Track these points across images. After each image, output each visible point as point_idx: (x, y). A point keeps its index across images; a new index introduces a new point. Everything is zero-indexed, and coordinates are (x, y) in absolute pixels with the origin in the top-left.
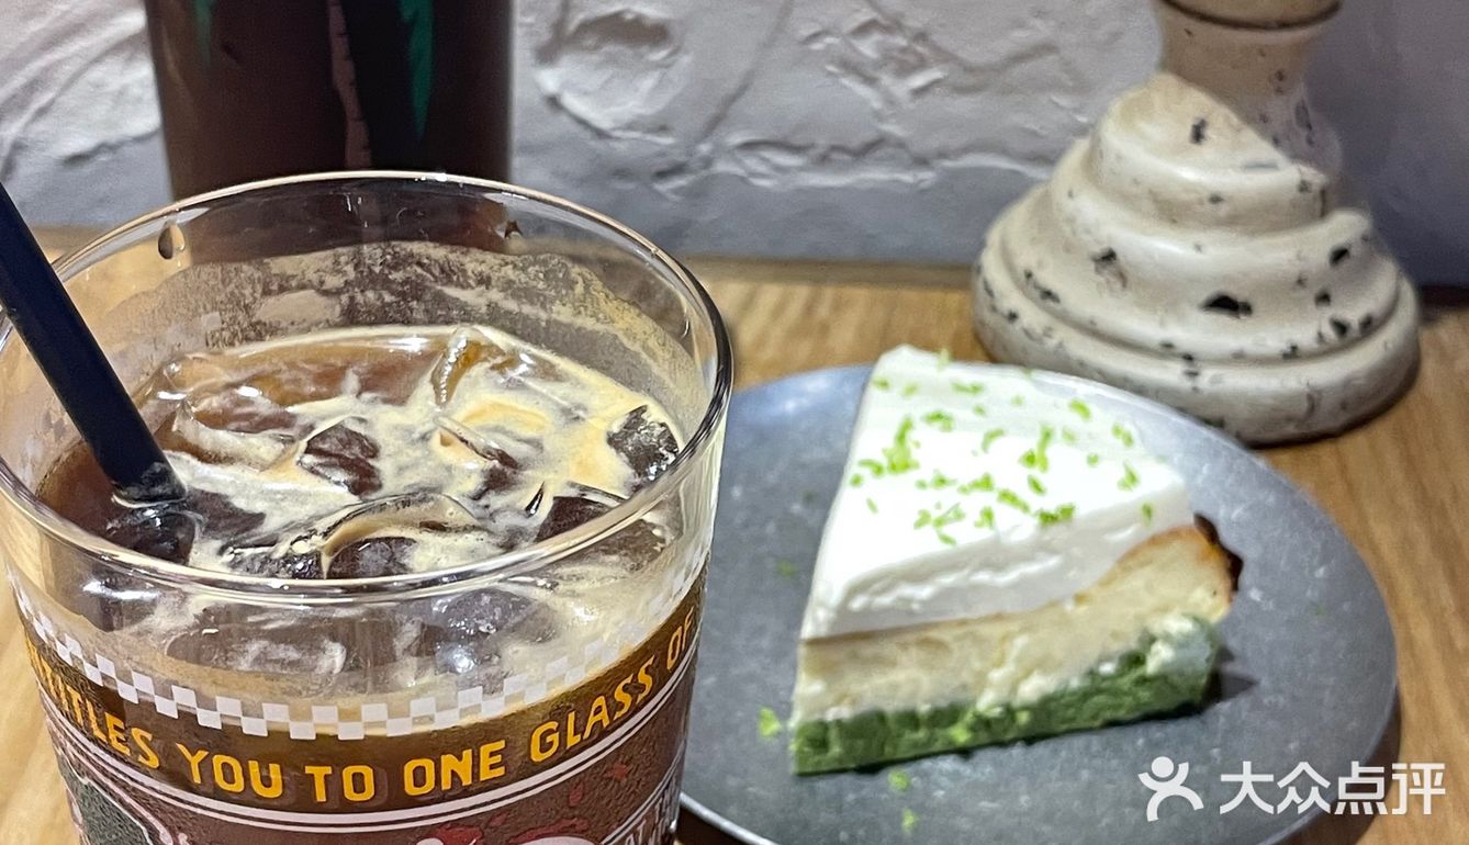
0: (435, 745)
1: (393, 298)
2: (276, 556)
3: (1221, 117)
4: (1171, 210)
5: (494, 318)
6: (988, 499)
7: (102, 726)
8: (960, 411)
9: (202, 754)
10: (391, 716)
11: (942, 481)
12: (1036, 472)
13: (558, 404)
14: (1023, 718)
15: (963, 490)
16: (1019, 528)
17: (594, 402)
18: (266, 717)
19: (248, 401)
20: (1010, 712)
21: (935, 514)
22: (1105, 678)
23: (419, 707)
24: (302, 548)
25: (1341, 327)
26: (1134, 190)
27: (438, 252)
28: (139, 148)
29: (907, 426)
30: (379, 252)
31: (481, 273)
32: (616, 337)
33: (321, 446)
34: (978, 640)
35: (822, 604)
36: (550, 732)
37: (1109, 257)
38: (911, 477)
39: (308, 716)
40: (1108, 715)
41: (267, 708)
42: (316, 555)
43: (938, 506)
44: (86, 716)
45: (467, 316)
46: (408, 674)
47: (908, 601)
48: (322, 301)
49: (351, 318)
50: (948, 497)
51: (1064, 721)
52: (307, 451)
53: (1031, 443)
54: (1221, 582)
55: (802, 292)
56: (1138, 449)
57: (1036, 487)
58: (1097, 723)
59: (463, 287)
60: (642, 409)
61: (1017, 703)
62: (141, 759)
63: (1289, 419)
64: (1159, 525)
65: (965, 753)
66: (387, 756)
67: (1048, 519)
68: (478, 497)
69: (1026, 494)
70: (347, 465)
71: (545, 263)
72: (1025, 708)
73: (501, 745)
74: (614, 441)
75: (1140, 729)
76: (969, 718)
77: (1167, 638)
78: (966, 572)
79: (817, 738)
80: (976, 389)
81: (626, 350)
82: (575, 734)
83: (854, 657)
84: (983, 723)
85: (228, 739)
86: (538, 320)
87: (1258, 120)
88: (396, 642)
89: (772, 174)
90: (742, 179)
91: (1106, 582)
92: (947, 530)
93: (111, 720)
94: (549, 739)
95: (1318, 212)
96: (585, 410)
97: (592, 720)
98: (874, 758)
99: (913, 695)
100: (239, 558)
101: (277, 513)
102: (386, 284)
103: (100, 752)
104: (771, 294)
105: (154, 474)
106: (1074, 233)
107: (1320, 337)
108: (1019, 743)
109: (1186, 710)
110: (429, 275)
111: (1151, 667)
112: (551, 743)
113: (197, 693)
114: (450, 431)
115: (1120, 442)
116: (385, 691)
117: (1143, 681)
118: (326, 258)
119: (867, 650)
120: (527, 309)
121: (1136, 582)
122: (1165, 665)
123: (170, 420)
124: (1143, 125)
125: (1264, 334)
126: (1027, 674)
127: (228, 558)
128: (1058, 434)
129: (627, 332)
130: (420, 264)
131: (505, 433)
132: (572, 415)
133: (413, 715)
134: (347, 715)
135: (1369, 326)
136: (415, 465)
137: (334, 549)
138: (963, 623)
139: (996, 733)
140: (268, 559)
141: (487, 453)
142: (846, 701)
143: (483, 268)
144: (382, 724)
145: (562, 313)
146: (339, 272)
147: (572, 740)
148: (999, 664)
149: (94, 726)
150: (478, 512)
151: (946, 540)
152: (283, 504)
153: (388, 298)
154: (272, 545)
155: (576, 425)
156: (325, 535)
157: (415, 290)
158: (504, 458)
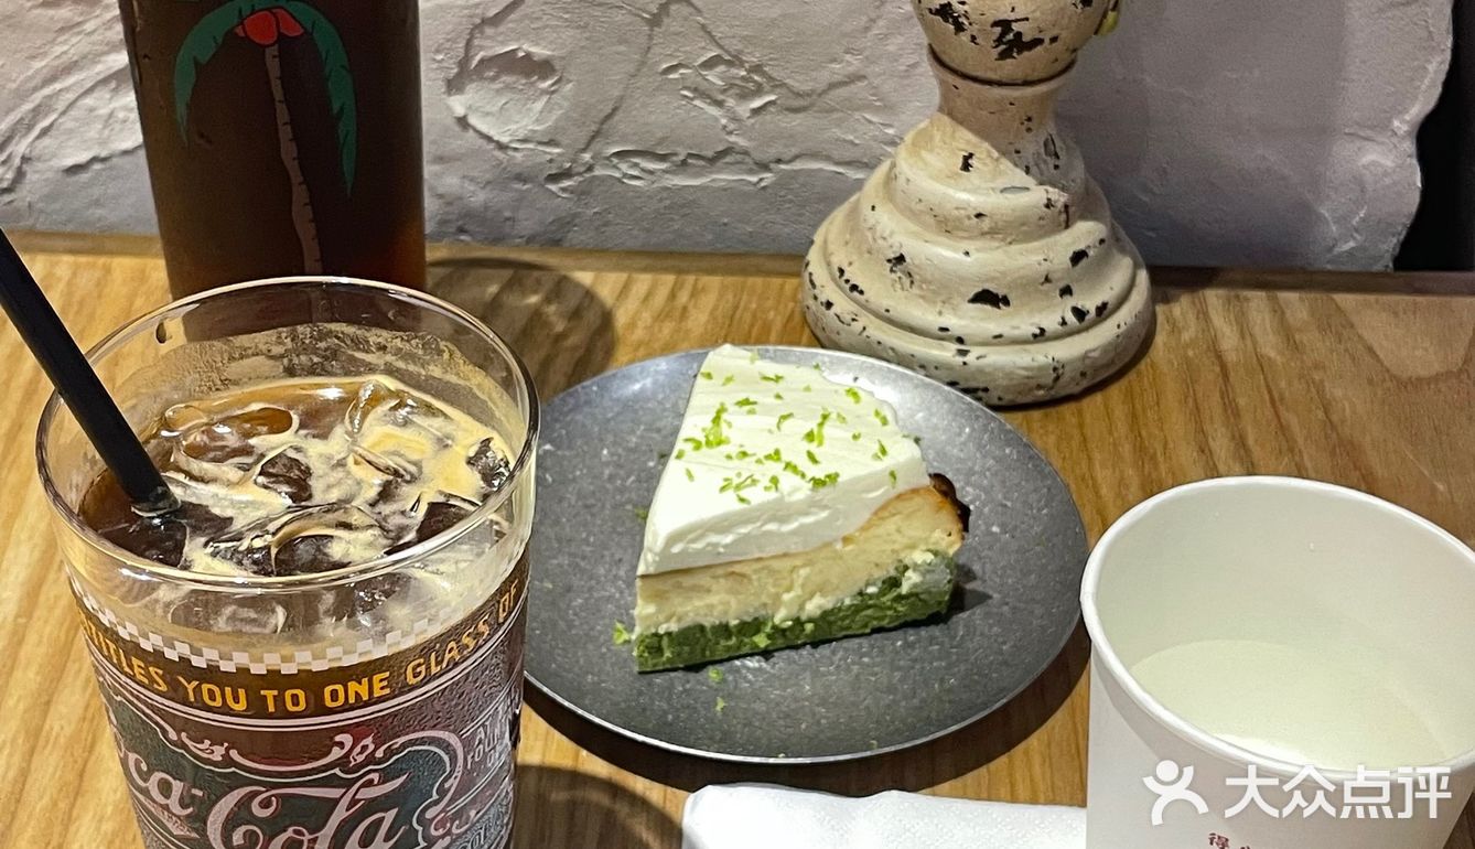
0: (343, 675)
1: (320, 360)
2: (241, 549)
3: (983, 151)
4: (946, 225)
5: (390, 371)
6: (775, 468)
7: (131, 666)
8: (764, 398)
9: (195, 683)
10: (314, 659)
11: (744, 454)
12: (813, 447)
13: (434, 435)
14: (809, 627)
15: (759, 461)
16: (796, 489)
17: (459, 435)
18: (235, 661)
19: (221, 437)
20: (798, 622)
21: (736, 481)
22: (871, 596)
23: (332, 652)
24: (258, 543)
25: (1079, 313)
26: (920, 207)
27: (351, 330)
28: (127, 159)
29: (721, 410)
30: (309, 329)
31: (380, 343)
32: (471, 389)
33: (271, 470)
34: (772, 572)
35: (650, 550)
36: (419, 665)
37: (900, 259)
38: (724, 449)
39: (261, 660)
40: (875, 623)
41: (235, 655)
42: (268, 548)
43: (739, 475)
44: (119, 659)
45: (371, 369)
46: (329, 627)
47: (716, 545)
48: (272, 362)
49: (290, 372)
50: (747, 467)
51: (842, 629)
52: (260, 474)
53: (812, 425)
54: (956, 527)
55: (670, 279)
56: (891, 427)
57: (812, 458)
58: (868, 631)
59: (367, 352)
60: (488, 440)
61: (804, 617)
62: (155, 686)
63: (1039, 387)
64: (902, 486)
65: (766, 654)
66: (313, 682)
67: (818, 483)
68: (373, 505)
69: (803, 463)
70: (289, 481)
71: (423, 338)
72: (810, 620)
73: (387, 674)
74: (470, 462)
75: (900, 633)
76: (768, 629)
77: (916, 567)
78: (758, 524)
79: (654, 644)
80: (778, 379)
81: (478, 398)
82: (436, 666)
83: (679, 586)
84: (779, 631)
85: (211, 674)
86: (420, 375)
87: (1013, 153)
88: (320, 606)
89: (640, 177)
90: (619, 180)
91: (863, 529)
92: (744, 493)
93: (135, 662)
94: (418, 670)
95: (1064, 225)
96: (453, 440)
97: (447, 656)
98: (698, 659)
99: (726, 613)
100: (217, 550)
101: (241, 517)
102: (315, 351)
103: (129, 681)
104: (643, 282)
105: (157, 494)
106: (874, 239)
107: (1064, 323)
108: (808, 646)
109: (936, 619)
110: (343, 344)
111: (905, 589)
112: (420, 672)
113: (191, 646)
114: (360, 455)
115: (878, 421)
116: (310, 642)
117: (900, 598)
118: (272, 335)
119: (687, 581)
120: (411, 368)
121: (890, 525)
122: (915, 585)
123: (169, 453)
124: (924, 154)
125: (1017, 321)
126: (812, 596)
127: (209, 550)
128: (834, 416)
129: (479, 386)
130: (338, 338)
131: (401, 456)
132: (443, 443)
133: (329, 657)
134: (285, 659)
135: (1103, 311)
136: (339, 483)
137: (279, 543)
138: (759, 559)
139: (790, 639)
140: (236, 550)
141: (386, 470)
142: (674, 619)
143: (380, 340)
144: (309, 663)
145: (436, 371)
146: (280, 343)
147: (434, 670)
148: (788, 590)
149: (124, 664)
150: (375, 517)
151: (742, 500)
152: (245, 511)
153: (316, 360)
154: (240, 540)
155: (446, 451)
156: (274, 534)
157: (333, 354)
158: (396, 473)
